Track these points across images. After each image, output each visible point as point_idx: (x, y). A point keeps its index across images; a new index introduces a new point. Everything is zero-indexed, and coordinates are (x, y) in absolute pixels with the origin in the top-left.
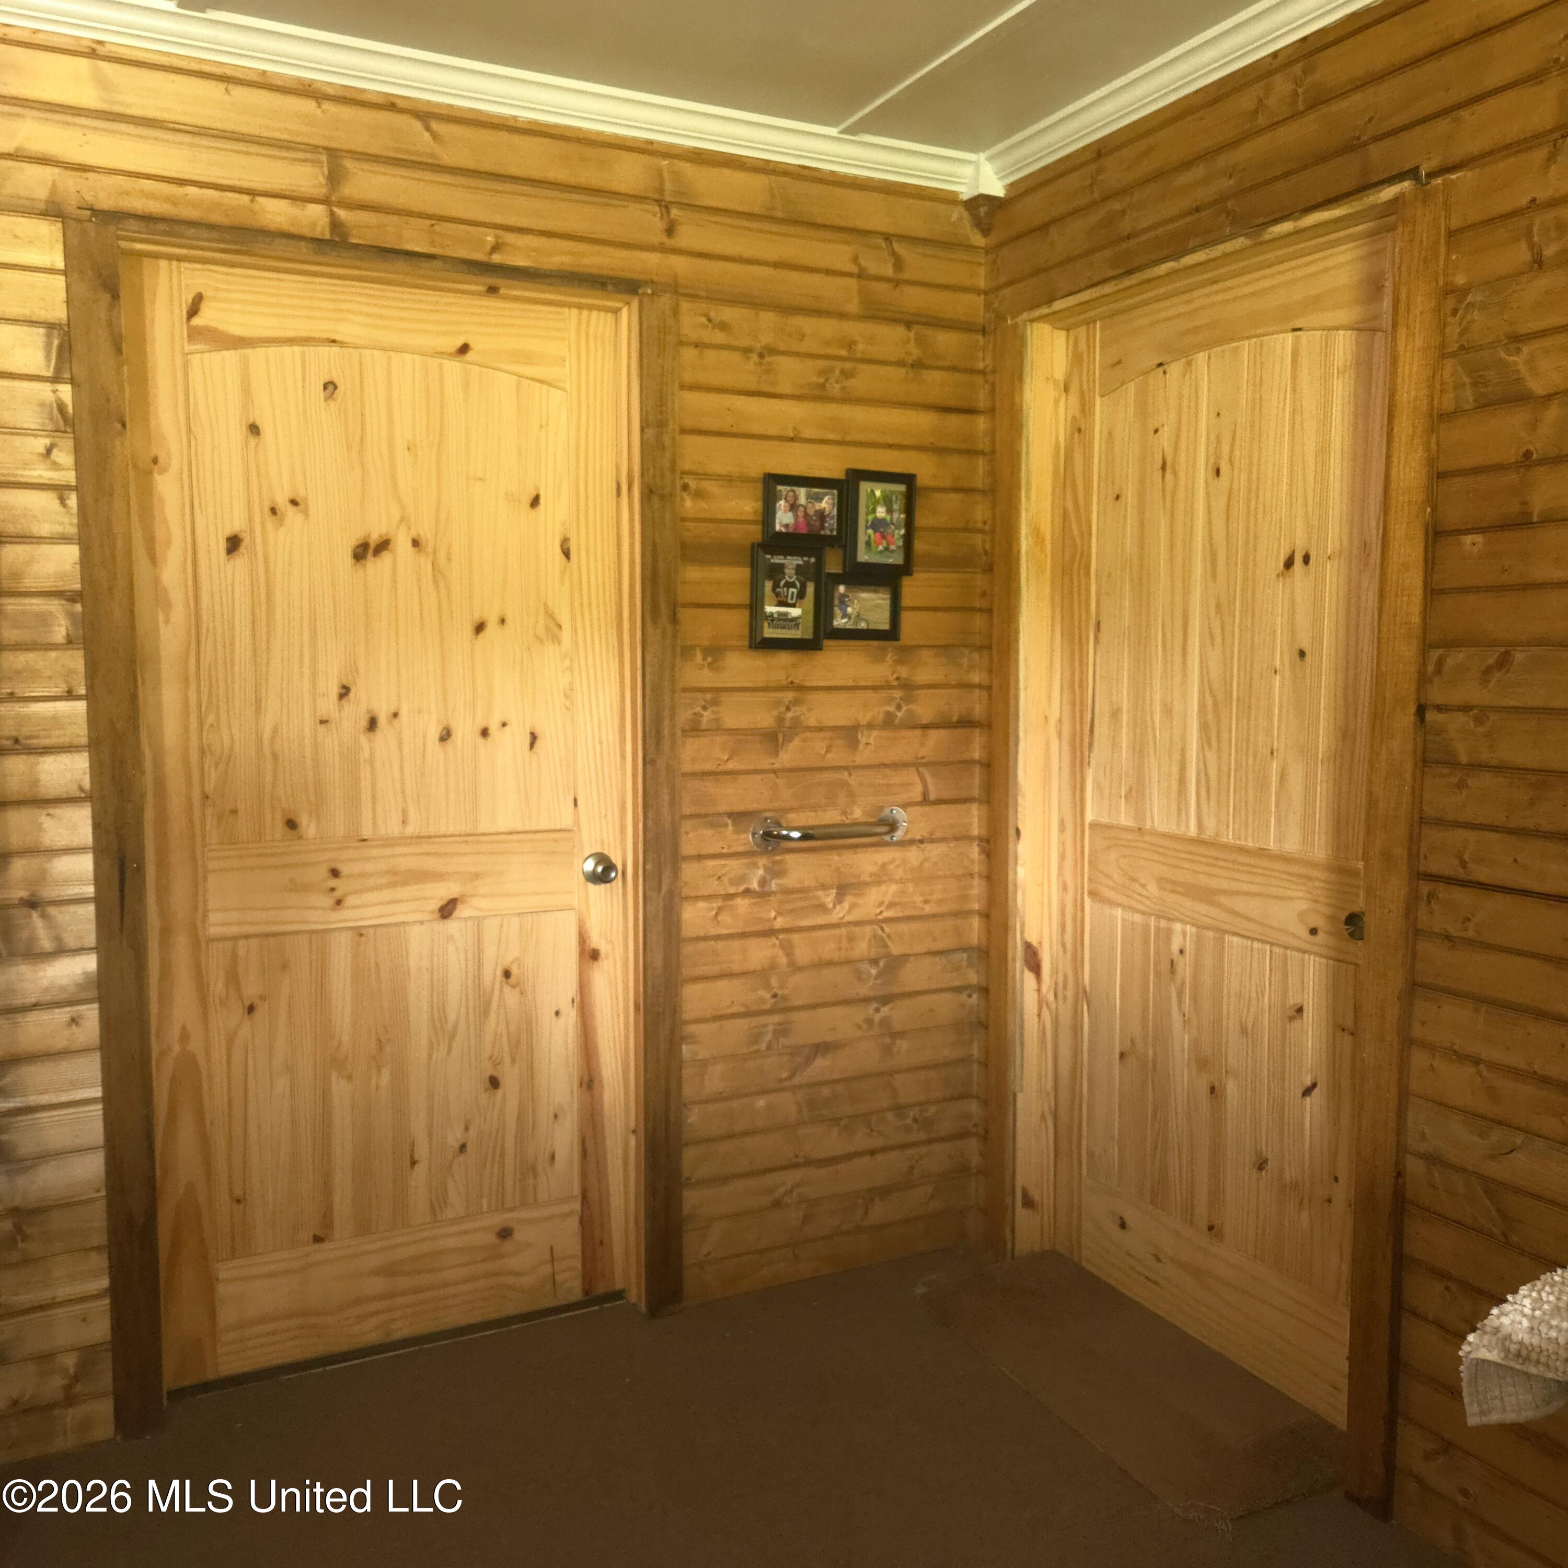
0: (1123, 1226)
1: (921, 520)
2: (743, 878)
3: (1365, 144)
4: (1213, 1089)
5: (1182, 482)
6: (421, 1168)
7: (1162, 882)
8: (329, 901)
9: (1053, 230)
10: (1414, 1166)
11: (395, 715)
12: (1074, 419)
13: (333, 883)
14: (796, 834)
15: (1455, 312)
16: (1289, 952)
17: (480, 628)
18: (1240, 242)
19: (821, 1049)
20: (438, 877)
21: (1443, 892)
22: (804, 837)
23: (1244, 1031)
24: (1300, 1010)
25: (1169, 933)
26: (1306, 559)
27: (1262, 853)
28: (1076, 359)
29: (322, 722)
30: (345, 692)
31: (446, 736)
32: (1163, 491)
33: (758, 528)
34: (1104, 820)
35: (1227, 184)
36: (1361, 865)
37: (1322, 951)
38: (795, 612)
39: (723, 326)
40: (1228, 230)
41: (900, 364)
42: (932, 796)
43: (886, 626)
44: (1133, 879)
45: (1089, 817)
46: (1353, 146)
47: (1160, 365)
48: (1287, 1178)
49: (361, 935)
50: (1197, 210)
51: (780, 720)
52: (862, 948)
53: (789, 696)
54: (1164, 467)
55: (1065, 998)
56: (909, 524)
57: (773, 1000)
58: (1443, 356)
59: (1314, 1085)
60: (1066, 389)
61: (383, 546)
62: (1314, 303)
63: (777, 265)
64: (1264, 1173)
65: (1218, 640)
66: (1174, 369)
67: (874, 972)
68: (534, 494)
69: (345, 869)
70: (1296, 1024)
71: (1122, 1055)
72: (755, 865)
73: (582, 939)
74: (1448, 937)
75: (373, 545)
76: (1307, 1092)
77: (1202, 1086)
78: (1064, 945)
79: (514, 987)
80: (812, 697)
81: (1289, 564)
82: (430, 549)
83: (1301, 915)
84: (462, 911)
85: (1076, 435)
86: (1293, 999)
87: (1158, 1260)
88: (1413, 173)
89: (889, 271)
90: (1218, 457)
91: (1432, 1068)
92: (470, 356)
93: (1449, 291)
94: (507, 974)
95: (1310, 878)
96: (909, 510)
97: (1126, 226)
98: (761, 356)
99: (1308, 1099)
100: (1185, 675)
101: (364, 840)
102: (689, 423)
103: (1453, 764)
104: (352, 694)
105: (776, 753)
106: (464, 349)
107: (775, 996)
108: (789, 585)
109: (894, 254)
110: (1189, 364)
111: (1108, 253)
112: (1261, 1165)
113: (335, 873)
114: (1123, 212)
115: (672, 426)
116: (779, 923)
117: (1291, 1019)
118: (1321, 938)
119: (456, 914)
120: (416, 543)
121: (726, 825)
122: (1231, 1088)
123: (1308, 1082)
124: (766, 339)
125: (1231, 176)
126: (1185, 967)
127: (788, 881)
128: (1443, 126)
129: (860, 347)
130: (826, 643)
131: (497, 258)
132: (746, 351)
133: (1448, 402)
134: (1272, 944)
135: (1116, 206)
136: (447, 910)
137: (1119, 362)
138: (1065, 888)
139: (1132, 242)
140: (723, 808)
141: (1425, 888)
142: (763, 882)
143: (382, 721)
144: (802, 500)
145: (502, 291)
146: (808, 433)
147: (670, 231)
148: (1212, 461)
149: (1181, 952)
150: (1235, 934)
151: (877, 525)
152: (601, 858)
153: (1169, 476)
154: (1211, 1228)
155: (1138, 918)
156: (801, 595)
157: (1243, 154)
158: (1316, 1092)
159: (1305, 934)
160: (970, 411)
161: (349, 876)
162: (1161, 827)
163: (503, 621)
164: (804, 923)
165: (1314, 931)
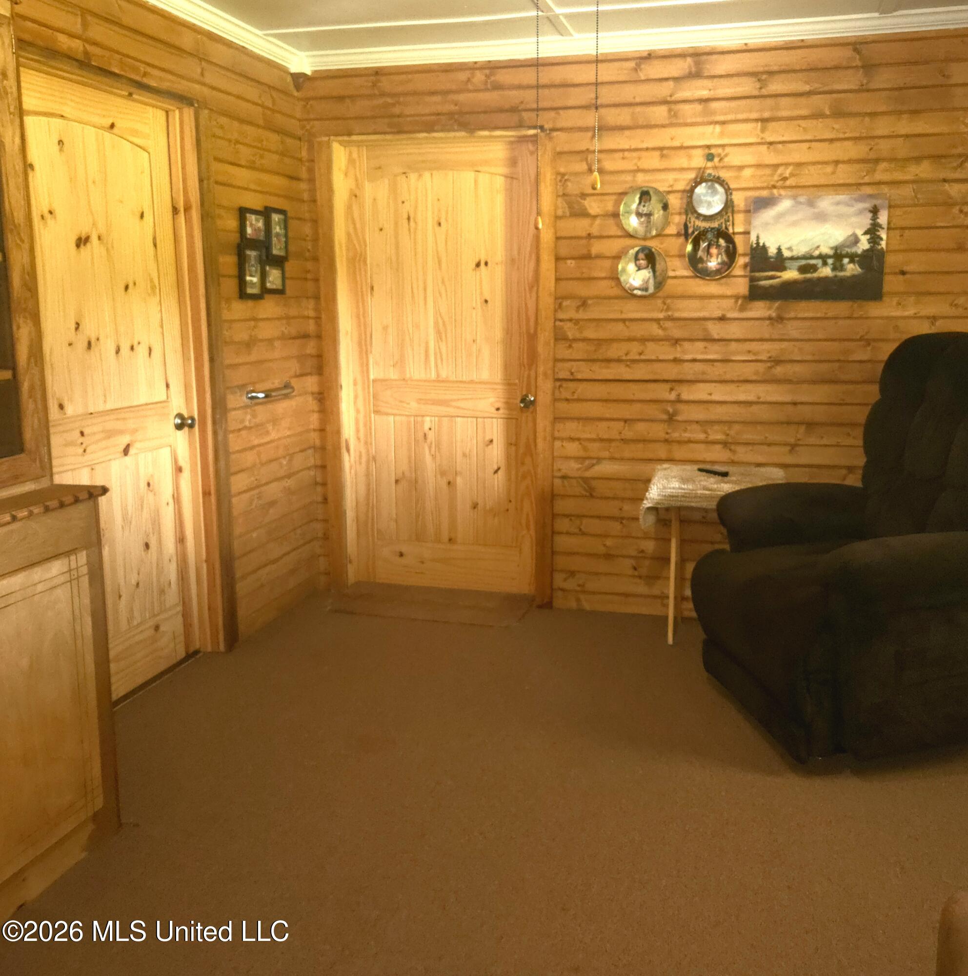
0: (401, 555)
1: (290, 234)
2: (242, 421)
3: (519, 111)
4: (449, 483)
5: (419, 227)
6: (123, 598)
7: (419, 401)
8: (81, 450)
9: (348, 101)
10: (557, 482)
11: (98, 339)
12: (351, 189)
13: (81, 440)
14: (261, 395)
15: (560, 181)
16: (486, 420)
17: (127, 288)
18: (463, 134)
19: (272, 504)
20: (121, 432)
21: (565, 384)
22: (266, 397)
23: (464, 455)
24: (491, 441)
25: (423, 422)
26: (486, 264)
27: (472, 382)
28: (351, 161)
29: (70, 344)
30: (78, 326)
31: (118, 351)
32: (409, 230)
33: (238, 235)
34: (381, 376)
35: (453, 108)
36: (517, 381)
37: (503, 416)
38: (255, 280)
39: (222, 127)
40: (456, 127)
41: (276, 152)
42: (298, 374)
43: (280, 287)
44: (401, 402)
45: (372, 377)
46: (514, 110)
47: (404, 173)
48: (488, 507)
49: (92, 469)
50: (438, 114)
51: (251, 336)
52: (281, 452)
53: (252, 323)
54: (409, 219)
55: (360, 463)
56: (286, 236)
57: (256, 482)
58: (558, 196)
59: (499, 469)
60: (346, 175)
61: (87, 239)
62: (486, 162)
63: (238, 97)
64: (476, 510)
65: (444, 295)
66: (413, 176)
67: (285, 463)
68: (141, 211)
69: (86, 431)
70: (490, 447)
71: (397, 481)
72: (246, 413)
73: (176, 461)
74: (567, 400)
75: (83, 238)
76: (496, 472)
77: (443, 482)
78: (359, 439)
79: (151, 491)
80: (261, 324)
81: (478, 265)
82: (105, 241)
83: (492, 404)
84: (132, 451)
85: (354, 197)
86: (488, 438)
87: (423, 562)
88: (542, 128)
89: (271, 106)
90: (440, 218)
91: (562, 446)
92: (115, 130)
93: (558, 173)
94: (149, 484)
95: (496, 389)
96: (286, 228)
97: (397, 110)
98: (235, 145)
99: (496, 475)
100: (426, 309)
101: (91, 414)
102: (220, 178)
103: (566, 339)
104: (80, 327)
105: (249, 354)
106: (112, 126)
107: (256, 480)
108: (253, 266)
109: (272, 97)
110: (420, 176)
111: (386, 120)
112: (475, 506)
113: (82, 434)
114: (394, 105)
115: (212, 180)
116: (256, 442)
117: (487, 445)
118: (501, 411)
119: (129, 453)
120: (99, 238)
121: (236, 393)
122: (459, 480)
123: (496, 468)
124: (235, 136)
125: (456, 105)
126: (431, 436)
127: (257, 420)
128: (552, 114)
129: (265, 143)
130: (266, 296)
131: (145, 80)
132: (230, 141)
133: (560, 212)
134: (477, 418)
135: (389, 100)
136: (126, 451)
137: (380, 168)
138: (358, 411)
139: (400, 120)
140: (236, 384)
141: (558, 384)
142: (250, 421)
143: (93, 344)
144: (254, 222)
145: (134, 96)
146: (252, 186)
147: (202, 74)
148: (436, 219)
149: (430, 429)
150: (458, 416)
151: (278, 235)
152: (180, 416)
153: (412, 223)
154: (450, 540)
155: (404, 418)
156: (256, 271)
157: (462, 97)
158: (500, 472)
159: (493, 410)
160: (298, 179)
161: (89, 435)
162: (416, 376)
163: (135, 284)
164: (262, 441)
165: (498, 409)
